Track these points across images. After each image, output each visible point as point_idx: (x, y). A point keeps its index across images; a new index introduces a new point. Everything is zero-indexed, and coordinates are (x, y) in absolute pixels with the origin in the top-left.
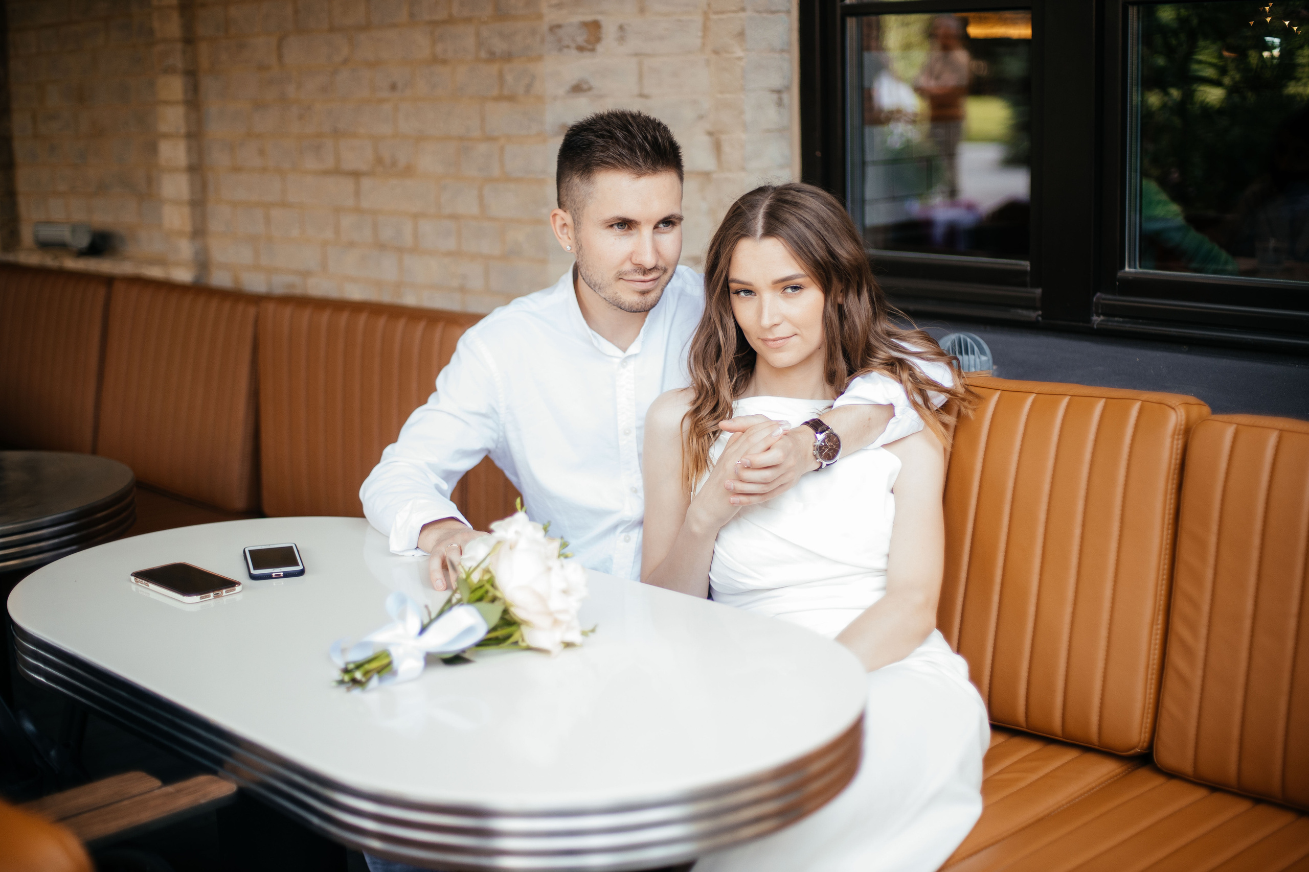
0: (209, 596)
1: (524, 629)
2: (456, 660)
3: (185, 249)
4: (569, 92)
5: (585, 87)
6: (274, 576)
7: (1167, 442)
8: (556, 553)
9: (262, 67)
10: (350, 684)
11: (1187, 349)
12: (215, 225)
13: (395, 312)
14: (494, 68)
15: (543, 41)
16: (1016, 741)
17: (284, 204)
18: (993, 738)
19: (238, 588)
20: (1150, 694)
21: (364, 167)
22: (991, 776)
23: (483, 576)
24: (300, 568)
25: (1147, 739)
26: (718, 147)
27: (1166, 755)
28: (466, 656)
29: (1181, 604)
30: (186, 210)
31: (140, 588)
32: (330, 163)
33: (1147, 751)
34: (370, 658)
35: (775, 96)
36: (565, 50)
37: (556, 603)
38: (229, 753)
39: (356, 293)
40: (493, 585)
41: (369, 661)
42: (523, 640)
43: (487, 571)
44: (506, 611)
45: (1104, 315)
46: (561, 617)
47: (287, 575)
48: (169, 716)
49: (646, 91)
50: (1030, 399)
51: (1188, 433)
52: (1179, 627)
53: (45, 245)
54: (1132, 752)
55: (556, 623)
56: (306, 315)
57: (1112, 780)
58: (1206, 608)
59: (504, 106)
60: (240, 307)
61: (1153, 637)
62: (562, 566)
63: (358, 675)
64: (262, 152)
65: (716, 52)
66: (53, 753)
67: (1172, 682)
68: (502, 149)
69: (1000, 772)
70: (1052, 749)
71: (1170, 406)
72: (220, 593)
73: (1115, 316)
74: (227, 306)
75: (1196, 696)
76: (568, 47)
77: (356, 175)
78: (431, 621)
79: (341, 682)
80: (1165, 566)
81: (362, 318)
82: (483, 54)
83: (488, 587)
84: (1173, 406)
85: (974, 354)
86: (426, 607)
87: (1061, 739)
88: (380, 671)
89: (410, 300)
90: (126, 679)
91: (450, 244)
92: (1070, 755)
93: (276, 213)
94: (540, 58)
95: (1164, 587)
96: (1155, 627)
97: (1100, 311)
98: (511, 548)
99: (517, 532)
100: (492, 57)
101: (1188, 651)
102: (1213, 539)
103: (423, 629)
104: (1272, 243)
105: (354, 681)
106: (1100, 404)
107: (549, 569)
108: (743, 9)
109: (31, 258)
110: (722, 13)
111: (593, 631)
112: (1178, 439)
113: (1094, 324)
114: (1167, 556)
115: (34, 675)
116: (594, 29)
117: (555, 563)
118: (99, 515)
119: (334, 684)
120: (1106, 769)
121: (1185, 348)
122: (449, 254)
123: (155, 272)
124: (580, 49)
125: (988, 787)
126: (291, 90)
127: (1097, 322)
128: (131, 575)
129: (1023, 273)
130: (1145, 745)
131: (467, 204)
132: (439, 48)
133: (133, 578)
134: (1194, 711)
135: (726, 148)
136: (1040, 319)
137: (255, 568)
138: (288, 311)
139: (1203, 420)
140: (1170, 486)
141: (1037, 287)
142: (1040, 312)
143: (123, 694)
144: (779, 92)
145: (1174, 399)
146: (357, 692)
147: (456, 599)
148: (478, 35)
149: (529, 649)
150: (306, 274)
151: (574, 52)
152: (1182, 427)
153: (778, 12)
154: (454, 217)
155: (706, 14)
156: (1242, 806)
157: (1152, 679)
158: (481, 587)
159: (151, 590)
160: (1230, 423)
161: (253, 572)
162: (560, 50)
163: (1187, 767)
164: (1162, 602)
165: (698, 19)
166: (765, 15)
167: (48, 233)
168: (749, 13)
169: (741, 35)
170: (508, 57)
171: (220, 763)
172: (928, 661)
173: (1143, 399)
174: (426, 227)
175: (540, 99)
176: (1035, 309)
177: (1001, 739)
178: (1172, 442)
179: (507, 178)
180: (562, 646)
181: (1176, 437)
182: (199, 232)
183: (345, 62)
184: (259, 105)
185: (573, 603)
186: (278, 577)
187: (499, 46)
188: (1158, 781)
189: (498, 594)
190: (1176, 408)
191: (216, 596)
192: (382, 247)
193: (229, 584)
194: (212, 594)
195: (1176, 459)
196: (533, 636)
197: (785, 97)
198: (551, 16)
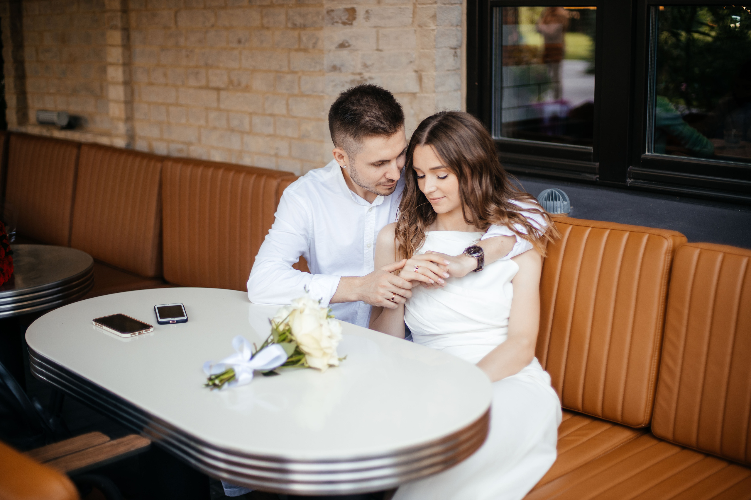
0: (136, 334)
1: (307, 357)
2: (271, 373)
3: (122, 128)
4: (336, 48)
5: (347, 45)
6: (171, 322)
7: (662, 257)
8: (325, 316)
9: (166, 28)
10: (213, 387)
11: (679, 199)
12: (138, 115)
13: (239, 169)
14: (296, 33)
15: (323, 19)
16: (577, 418)
17: (177, 105)
18: (563, 416)
19: (151, 329)
20: (650, 395)
21: (222, 86)
22: (562, 438)
23: (285, 327)
24: (185, 318)
25: (648, 420)
26: (420, 79)
27: (659, 428)
28: (276, 371)
29: (668, 346)
30: (122, 106)
31: (98, 328)
32: (203, 83)
33: (647, 426)
34: (224, 372)
35: (453, 51)
36: (336, 24)
37: (325, 343)
38: (146, 423)
39: (217, 157)
40: (291, 333)
41: (223, 374)
42: (307, 363)
43: (287, 325)
44: (297, 347)
45: (633, 178)
46: (327, 351)
47: (178, 322)
48: (114, 402)
49: (380, 48)
50: (589, 230)
51: (674, 252)
52: (667, 359)
53: (43, 123)
54: (640, 426)
55: (325, 354)
56: (189, 169)
57: (629, 441)
58: (681, 349)
59: (302, 54)
60: (152, 163)
61: (653, 364)
62: (328, 323)
63: (217, 382)
64: (165, 75)
65: (420, 26)
66: (51, 421)
67: (662, 389)
68: (300, 78)
69: (567, 436)
70: (596, 423)
71: (664, 237)
72: (142, 332)
73: (640, 179)
74: (145, 162)
75: (675, 397)
76: (337, 22)
77: (218, 89)
78: (257, 352)
79: (207, 385)
80: (660, 325)
81: (221, 172)
82: (290, 25)
83: (287, 334)
84: (666, 237)
85: (560, 201)
86: (254, 344)
87: (601, 418)
88: (229, 380)
89: (247, 161)
90: (90, 381)
91: (270, 130)
92: (606, 427)
93: (172, 109)
94: (321, 28)
95: (659, 337)
96: (653, 358)
97: (631, 176)
98: (301, 312)
99: (304, 304)
100: (295, 27)
101: (671, 372)
102: (686, 311)
103: (253, 357)
104: (734, 131)
105: (215, 385)
106: (627, 235)
107: (321, 325)
108: (435, 3)
109: (34, 130)
110: (424, 4)
111: (345, 358)
112: (668, 256)
113: (628, 183)
114: (661, 320)
115: (40, 376)
116: (352, 13)
117: (324, 322)
118: (74, 283)
119: (204, 386)
120: (625, 435)
121: (678, 198)
122: (269, 135)
123: (105, 141)
124: (344, 23)
125: (561, 444)
126: (182, 41)
127: (629, 182)
128: (93, 321)
129: (589, 154)
130: (647, 422)
131: (280, 109)
132: (265, 20)
133: (94, 323)
134: (674, 405)
135: (425, 80)
136: (598, 179)
137: (161, 318)
138: (179, 167)
139: (682, 245)
140: (663, 281)
141: (597, 162)
142: (598, 176)
143: (89, 389)
144: (455, 49)
145: (667, 233)
146: (216, 391)
147: (271, 339)
148: (287, 14)
149: (310, 367)
150: (189, 144)
151: (340, 25)
152: (671, 249)
153: (455, 4)
154: (272, 115)
155: (414, 4)
156: (698, 458)
157: (651, 387)
158: (284, 333)
159: (104, 329)
160: (697, 248)
161: (160, 320)
162: (333, 24)
163: (669, 435)
164: (658, 344)
165: (410, 7)
166: (447, 6)
167: (44, 116)
168: (439, 4)
169: (434, 17)
170: (304, 27)
171: (141, 428)
172: (529, 375)
173: (650, 232)
174: (257, 120)
175: (321, 51)
176: (595, 174)
177: (568, 417)
178: (665, 257)
179: (302, 95)
180: (327, 367)
181: (667, 254)
182: (129, 119)
183: (213, 26)
184: (164, 48)
185: (334, 343)
186: (173, 323)
187: (299, 21)
188: (654, 442)
189: (293, 338)
190: (668, 238)
191: (139, 334)
192: (232, 130)
193: (146, 327)
194: (137, 333)
195: (667, 266)
196: (311, 361)
197: (458, 51)
198: (328, 5)
